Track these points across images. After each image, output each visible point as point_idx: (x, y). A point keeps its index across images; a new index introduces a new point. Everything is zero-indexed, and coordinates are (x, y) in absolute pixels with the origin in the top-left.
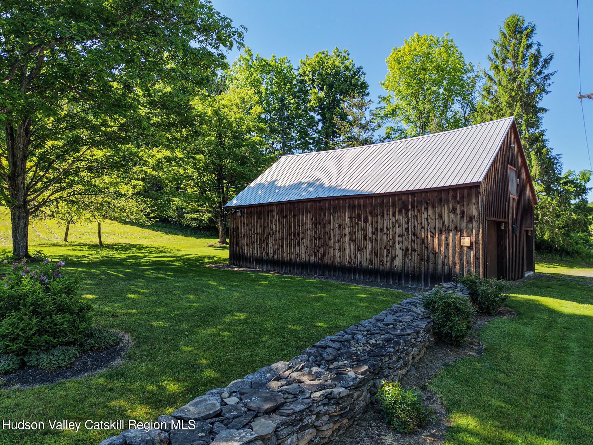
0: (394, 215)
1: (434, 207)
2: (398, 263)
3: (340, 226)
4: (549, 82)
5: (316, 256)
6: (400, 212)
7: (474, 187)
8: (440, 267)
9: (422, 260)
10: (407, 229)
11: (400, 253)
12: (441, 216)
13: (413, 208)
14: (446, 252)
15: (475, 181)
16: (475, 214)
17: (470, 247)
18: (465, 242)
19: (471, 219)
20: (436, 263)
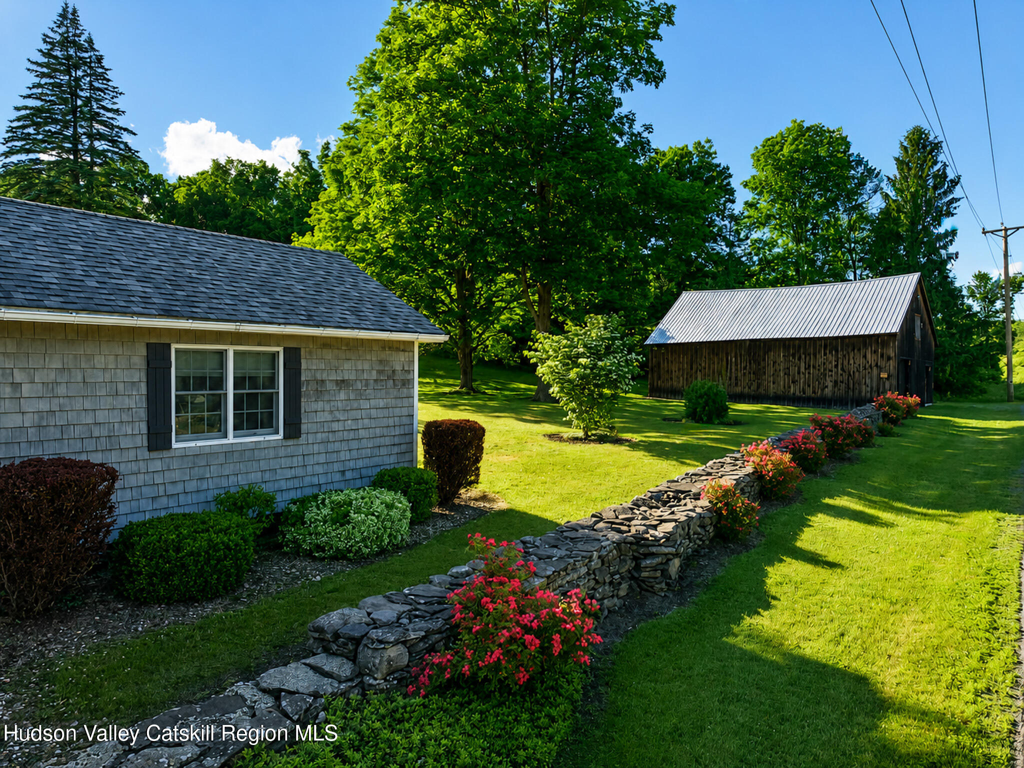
0: (825, 354)
1: (859, 350)
2: (828, 392)
3: (774, 363)
5: (750, 388)
6: (831, 352)
7: (892, 335)
8: (863, 394)
9: (849, 388)
10: (836, 366)
11: (830, 385)
12: (865, 357)
13: (842, 350)
14: (868, 381)
15: (894, 331)
16: (892, 355)
17: (888, 379)
18: (884, 375)
19: (889, 358)
20: (860, 392)
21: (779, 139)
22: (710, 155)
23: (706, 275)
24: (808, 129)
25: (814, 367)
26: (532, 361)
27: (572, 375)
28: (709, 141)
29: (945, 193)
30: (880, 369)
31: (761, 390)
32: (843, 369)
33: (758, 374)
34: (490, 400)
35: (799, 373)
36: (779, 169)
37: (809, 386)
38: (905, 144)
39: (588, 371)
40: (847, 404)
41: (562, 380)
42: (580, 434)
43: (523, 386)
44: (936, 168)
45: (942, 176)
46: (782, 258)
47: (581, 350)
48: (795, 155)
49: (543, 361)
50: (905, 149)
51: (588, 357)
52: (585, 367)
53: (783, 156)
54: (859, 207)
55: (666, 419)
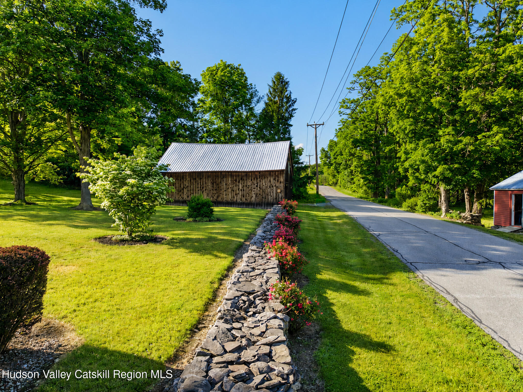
0: (251, 180)
1: (267, 178)
2: (253, 199)
3: (226, 184)
4: (294, 112)
6: (254, 179)
7: (282, 171)
8: (270, 200)
9: (263, 198)
10: (257, 186)
11: (254, 196)
12: (270, 181)
13: (259, 178)
14: (272, 194)
15: (283, 169)
16: (282, 180)
17: (280, 193)
18: (279, 191)
19: (280, 182)
20: (268, 199)
21: (215, 68)
22: (180, 70)
23: (180, 136)
24: (229, 66)
25: (246, 186)
26: (84, 181)
27: (122, 191)
28: (178, 63)
29: (290, 106)
30: (277, 188)
31: (220, 199)
32: (260, 188)
33: (218, 189)
34: (41, 210)
35: (239, 190)
36: (215, 84)
37: (244, 196)
38: (274, 80)
39: (135, 189)
40: (262, 206)
41: (112, 196)
42: (126, 236)
43: (66, 198)
44: (286, 94)
45: (289, 98)
46: (217, 130)
47: (128, 172)
48: (224, 78)
49: (94, 182)
50: (274, 82)
51: (135, 179)
52: (132, 186)
53: (218, 77)
54: (251, 109)
55: (176, 219)
